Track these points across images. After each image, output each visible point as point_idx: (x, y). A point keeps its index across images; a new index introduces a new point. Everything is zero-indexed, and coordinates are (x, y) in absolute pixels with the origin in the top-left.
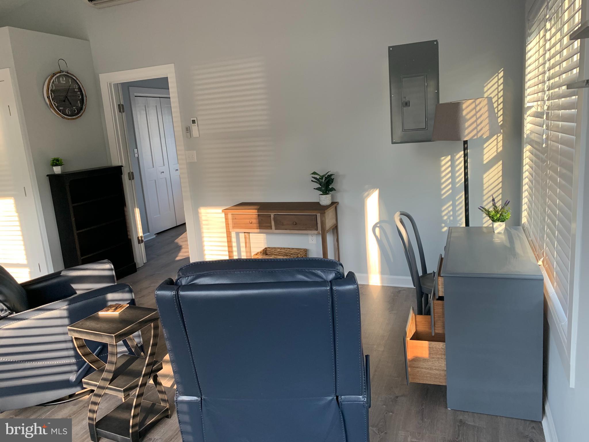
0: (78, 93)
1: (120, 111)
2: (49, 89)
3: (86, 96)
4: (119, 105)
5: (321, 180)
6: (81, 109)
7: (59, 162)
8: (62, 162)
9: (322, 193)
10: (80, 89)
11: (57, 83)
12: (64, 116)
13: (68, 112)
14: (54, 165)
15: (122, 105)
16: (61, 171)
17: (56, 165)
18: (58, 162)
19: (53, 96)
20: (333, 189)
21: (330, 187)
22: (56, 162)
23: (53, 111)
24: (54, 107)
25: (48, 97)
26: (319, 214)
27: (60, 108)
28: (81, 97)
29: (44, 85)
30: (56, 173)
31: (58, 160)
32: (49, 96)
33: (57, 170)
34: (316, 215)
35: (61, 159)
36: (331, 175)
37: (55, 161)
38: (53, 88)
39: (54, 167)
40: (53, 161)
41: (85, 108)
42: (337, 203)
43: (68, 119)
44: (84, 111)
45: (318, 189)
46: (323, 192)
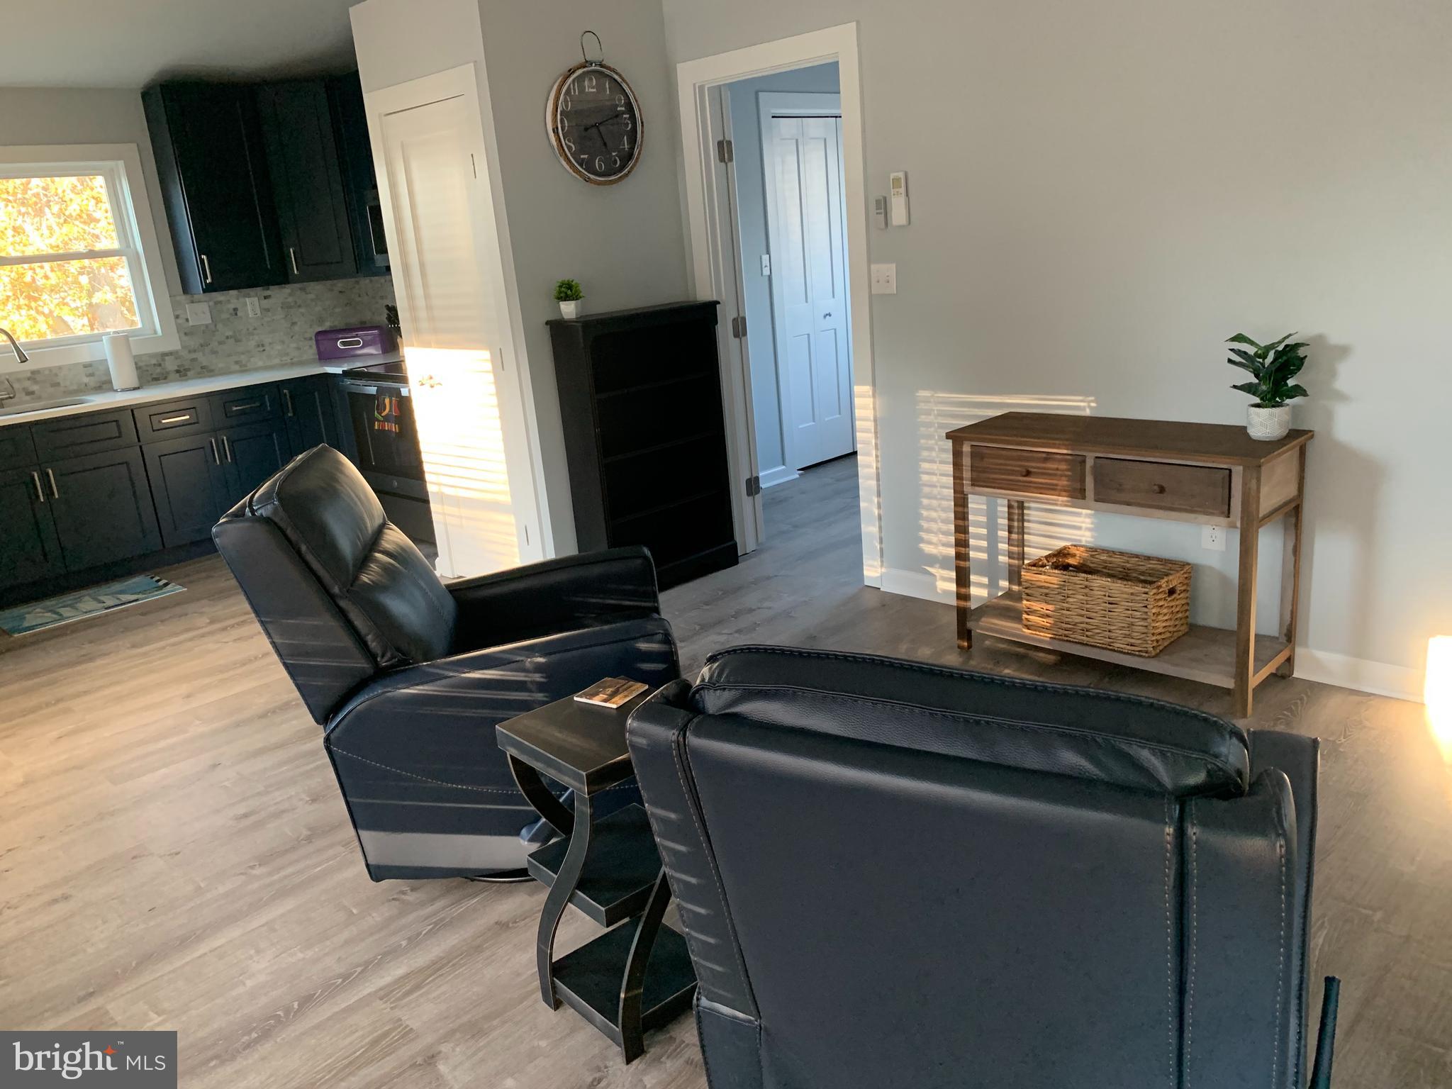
0: (624, 116)
1: (722, 159)
2: (557, 111)
3: (642, 123)
4: (720, 144)
5: (1261, 360)
6: (630, 156)
7: (571, 291)
8: (581, 292)
9: (1257, 400)
10: (629, 106)
11: (577, 93)
12: (589, 175)
13: (600, 166)
14: (562, 297)
15: (727, 141)
16: (576, 315)
17: (567, 298)
18: (569, 292)
19: (566, 128)
20: (1299, 391)
21: (1291, 382)
22: (567, 291)
23: (564, 163)
24: (566, 154)
25: (555, 130)
26: (1241, 468)
27: (582, 156)
28: (630, 126)
29: (547, 100)
30: (566, 317)
31: (569, 286)
32: (557, 128)
33: (568, 310)
34: (1230, 470)
35: (576, 283)
36: (1297, 346)
37: (563, 289)
38: (567, 106)
39: (561, 303)
40: (560, 287)
41: (639, 153)
42: (1310, 434)
43: (599, 183)
44: (636, 161)
45: (1247, 388)
46: (1262, 399)
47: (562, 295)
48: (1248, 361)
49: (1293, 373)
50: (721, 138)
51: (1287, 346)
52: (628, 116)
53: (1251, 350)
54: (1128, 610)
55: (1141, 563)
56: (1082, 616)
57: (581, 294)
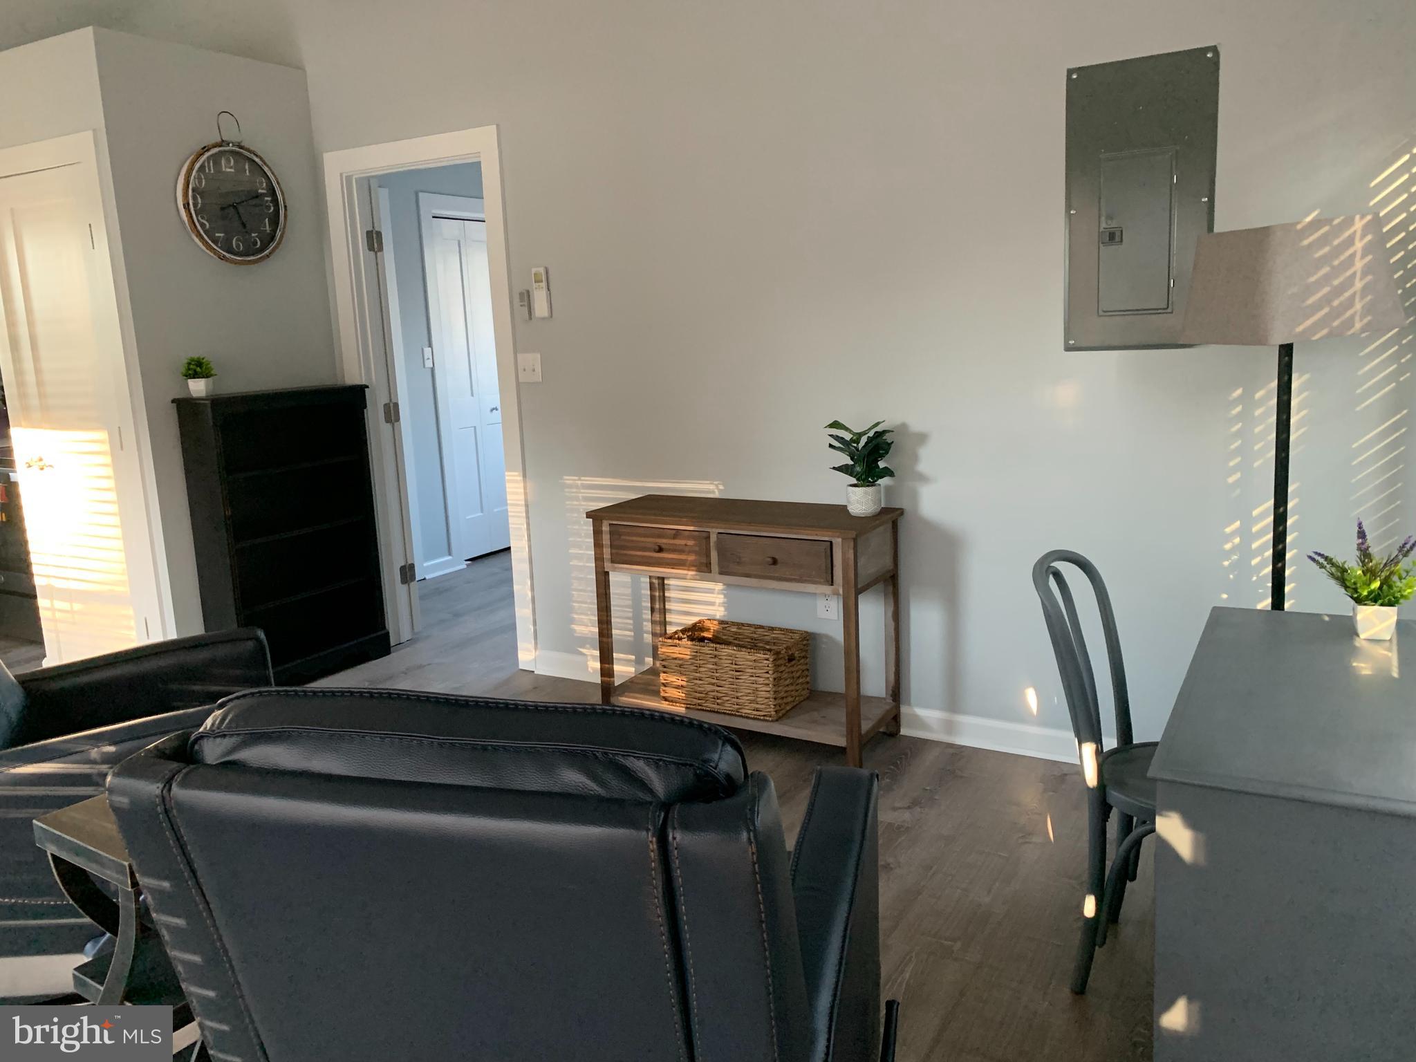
0: (266, 199)
1: (371, 248)
2: (188, 187)
3: (285, 207)
4: (369, 235)
5: (855, 445)
6: (272, 238)
7: (201, 368)
8: (212, 369)
9: (854, 481)
10: (272, 192)
11: (212, 172)
12: (225, 253)
13: (238, 246)
14: (190, 374)
15: (376, 231)
16: (206, 391)
17: (195, 375)
18: (198, 369)
19: (199, 205)
20: (888, 472)
21: (882, 464)
22: (197, 369)
23: (197, 240)
24: (198, 231)
25: (186, 206)
26: (840, 540)
27: (217, 235)
28: (272, 208)
29: (179, 174)
30: (195, 395)
31: (199, 363)
32: (188, 204)
33: (198, 387)
34: (831, 543)
35: (207, 361)
36: (884, 432)
37: (192, 366)
38: (200, 182)
39: (189, 380)
40: (189, 364)
41: (282, 236)
42: (898, 512)
43: (235, 262)
44: (279, 244)
45: (843, 469)
46: (858, 480)
47: (190, 372)
48: (846, 446)
49: (882, 456)
50: (370, 229)
51: (876, 432)
52: (269, 199)
53: (848, 436)
54: (752, 676)
55: (766, 634)
56: (713, 684)
57: (212, 372)
